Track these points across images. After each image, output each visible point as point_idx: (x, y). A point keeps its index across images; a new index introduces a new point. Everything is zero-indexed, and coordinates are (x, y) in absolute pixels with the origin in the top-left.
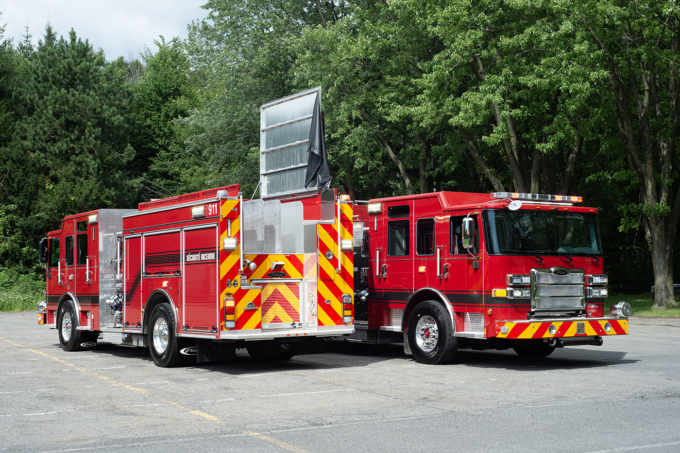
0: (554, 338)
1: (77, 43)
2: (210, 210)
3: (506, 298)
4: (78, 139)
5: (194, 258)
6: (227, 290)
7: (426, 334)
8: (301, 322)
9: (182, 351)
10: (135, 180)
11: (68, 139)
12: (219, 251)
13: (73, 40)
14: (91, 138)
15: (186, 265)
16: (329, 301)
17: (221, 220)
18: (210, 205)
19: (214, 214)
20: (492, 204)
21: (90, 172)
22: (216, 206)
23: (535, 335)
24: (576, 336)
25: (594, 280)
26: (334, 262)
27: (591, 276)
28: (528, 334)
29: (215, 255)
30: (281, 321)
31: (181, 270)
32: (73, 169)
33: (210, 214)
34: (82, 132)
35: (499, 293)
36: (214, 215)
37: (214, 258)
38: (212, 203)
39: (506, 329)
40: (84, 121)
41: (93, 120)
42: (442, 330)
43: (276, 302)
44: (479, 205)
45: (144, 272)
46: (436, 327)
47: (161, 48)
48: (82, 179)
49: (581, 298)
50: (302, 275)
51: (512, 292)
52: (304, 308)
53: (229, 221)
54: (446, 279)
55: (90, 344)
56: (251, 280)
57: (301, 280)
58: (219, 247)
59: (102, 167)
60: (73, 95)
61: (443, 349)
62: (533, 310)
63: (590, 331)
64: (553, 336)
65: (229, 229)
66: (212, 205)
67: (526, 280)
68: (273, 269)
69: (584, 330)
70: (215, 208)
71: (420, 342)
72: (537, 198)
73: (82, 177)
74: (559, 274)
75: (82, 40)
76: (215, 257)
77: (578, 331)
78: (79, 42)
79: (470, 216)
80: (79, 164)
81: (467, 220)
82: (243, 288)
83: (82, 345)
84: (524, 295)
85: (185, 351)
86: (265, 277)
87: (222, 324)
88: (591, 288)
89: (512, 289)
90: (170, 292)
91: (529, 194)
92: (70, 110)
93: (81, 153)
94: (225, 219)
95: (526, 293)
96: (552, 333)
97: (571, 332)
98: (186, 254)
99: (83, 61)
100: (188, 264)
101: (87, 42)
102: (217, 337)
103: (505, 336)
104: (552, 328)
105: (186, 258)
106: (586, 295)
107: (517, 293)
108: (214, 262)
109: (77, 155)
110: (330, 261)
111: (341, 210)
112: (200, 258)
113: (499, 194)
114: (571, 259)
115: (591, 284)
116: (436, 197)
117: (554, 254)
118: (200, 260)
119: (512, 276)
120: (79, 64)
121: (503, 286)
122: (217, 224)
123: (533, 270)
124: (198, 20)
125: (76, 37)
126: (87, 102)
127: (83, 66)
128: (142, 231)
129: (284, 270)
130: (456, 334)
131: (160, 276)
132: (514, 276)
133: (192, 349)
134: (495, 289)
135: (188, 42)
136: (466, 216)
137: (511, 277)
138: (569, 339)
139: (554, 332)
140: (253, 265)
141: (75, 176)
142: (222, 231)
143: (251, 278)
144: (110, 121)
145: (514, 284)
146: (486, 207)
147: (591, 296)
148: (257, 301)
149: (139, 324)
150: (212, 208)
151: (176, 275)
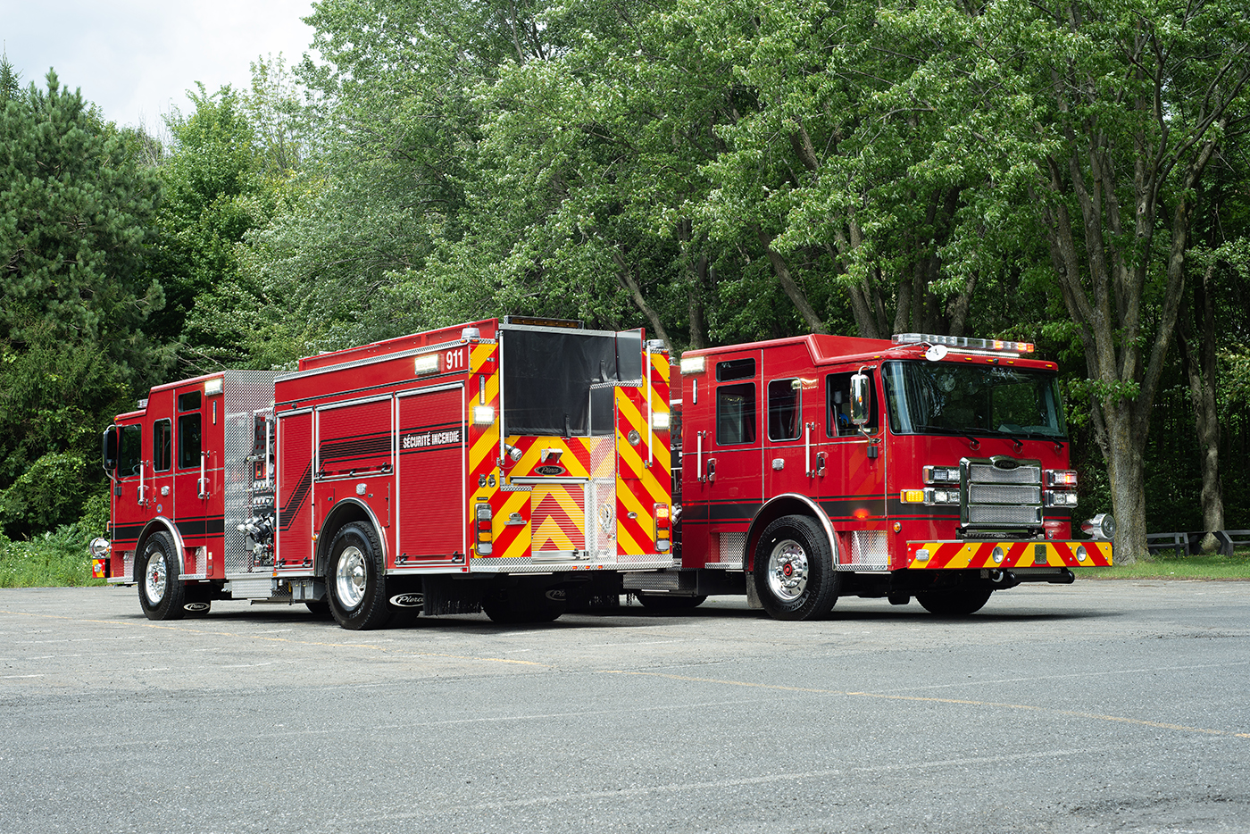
0: (999, 569)
1: (60, 95)
2: (450, 361)
3: (924, 504)
4: (64, 270)
5: (419, 441)
6: (480, 492)
7: (788, 571)
8: (587, 549)
9: (393, 600)
10: (164, 348)
11: (45, 269)
12: (466, 427)
13: (54, 89)
14: (88, 269)
15: (401, 454)
16: (633, 514)
17: (470, 376)
18: (450, 353)
19: (456, 366)
20: (896, 352)
21: (84, 331)
22: (461, 353)
23: (971, 562)
24: (1034, 566)
25: (1056, 478)
26: (642, 450)
27: (1051, 471)
28: (961, 561)
29: (460, 434)
30: (556, 548)
31: (393, 463)
32: (53, 326)
33: (449, 367)
34: (71, 257)
35: (914, 496)
36: (457, 369)
37: (458, 440)
38: (453, 350)
39: (925, 554)
40: (75, 237)
41: (92, 235)
42: (813, 564)
43: (549, 516)
44: (876, 354)
45: (317, 471)
46: (803, 558)
47: (200, 105)
48: (70, 346)
49: (1037, 508)
50: (589, 472)
51: (932, 495)
52: (592, 526)
53: (483, 379)
54: (822, 477)
56: (512, 479)
57: (587, 479)
58: (466, 421)
59: (106, 324)
60: (55, 189)
61: (817, 593)
62: (964, 525)
63: (1054, 559)
64: (998, 566)
65: (483, 392)
66: (453, 353)
67: (954, 475)
68: (543, 460)
69: (1045, 557)
70: (459, 357)
71: (776, 584)
72: (966, 345)
73: (70, 343)
74: (1002, 467)
75: (69, 90)
76: (460, 438)
77: (1037, 557)
78: (65, 93)
79: (863, 373)
80: (65, 317)
81: (858, 380)
82: (504, 489)
83: (186, 607)
84: (952, 500)
85: (397, 600)
86: (532, 473)
87: (473, 547)
88: (1052, 492)
89: (932, 489)
90: (369, 502)
91: (953, 338)
92: (49, 217)
93: (67, 297)
94: (476, 375)
95: (955, 497)
96: (997, 561)
97: (1027, 559)
98: (403, 436)
99: (72, 128)
100: (404, 452)
101: (78, 94)
102: (465, 570)
103: (924, 566)
104: (998, 551)
105: (402, 443)
106: (1044, 503)
107: (941, 497)
108: (457, 446)
109: (61, 301)
110: (635, 448)
111: (652, 365)
112: (430, 442)
113: (908, 337)
114: (1021, 444)
115: (1052, 485)
116: (802, 343)
117: (995, 434)
118: (429, 444)
119: (932, 467)
120: (65, 133)
121: (920, 485)
122: (464, 383)
123: (964, 460)
124: (270, 54)
125: (58, 85)
126: (81, 200)
127: (73, 135)
128: (314, 403)
129: (561, 464)
130: (840, 567)
131: (351, 476)
132: (935, 468)
134: (905, 491)
135: (250, 93)
136: (857, 373)
137: (930, 470)
138: (1023, 572)
139: (1000, 558)
140: (516, 452)
141: (57, 339)
142: (471, 395)
143: (511, 474)
144: (121, 238)
145: (936, 480)
146: (889, 357)
147: (1052, 505)
148: (525, 511)
149: (308, 561)
150: (454, 357)
151: (383, 472)
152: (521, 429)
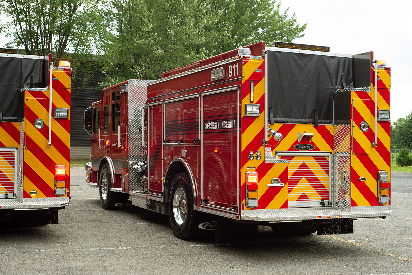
2: (231, 72)
5: (213, 126)
6: (249, 164)
8: (330, 200)
9: (200, 226)
12: (240, 117)
15: (204, 133)
16: (363, 179)
17: (243, 82)
18: (231, 66)
19: (234, 75)
22: (237, 66)
26: (370, 135)
29: (236, 122)
30: (308, 199)
31: (200, 139)
33: (230, 76)
36: (234, 77)
37: (235, 127)
38: (232, 64)
43: (304, 178)
45: (165, 140)
50: (333, 148)
52: (334, 185)
53: (252, 83)
55: (123, 205)
56: (276, 153)
57: (331, 153)
58: (240, 114)
65: (252, 93)
66: (233, 66)
68: (300, 140)
70: (236, 68)
76: (236, 125)
82: (268, 161)
83: (116, 205)
85: (203, 226)
86: (291, 149)
87: (243, 202)
90: (188, 161)
94: (248, 82)
98: (205, 122)
100: (206, 132)
102: (238, 217)
105: (204, 126)
108: (234, 131)
110: (365, 133)
111: (378, 77)
112: (220, 126)
118: (219, 128)
122: (239, 87)
128: (164, 99)
129: (312, 143)
131: (179, 144)
133: (211, 223)
140: (279, 135)
142: (242, 97)
143: (276, 150)
148: (283, 177)
149: (161, 193)
150: (233, 69)
151: (194, 144)
152: (283, 119)
